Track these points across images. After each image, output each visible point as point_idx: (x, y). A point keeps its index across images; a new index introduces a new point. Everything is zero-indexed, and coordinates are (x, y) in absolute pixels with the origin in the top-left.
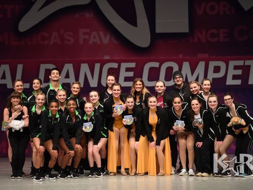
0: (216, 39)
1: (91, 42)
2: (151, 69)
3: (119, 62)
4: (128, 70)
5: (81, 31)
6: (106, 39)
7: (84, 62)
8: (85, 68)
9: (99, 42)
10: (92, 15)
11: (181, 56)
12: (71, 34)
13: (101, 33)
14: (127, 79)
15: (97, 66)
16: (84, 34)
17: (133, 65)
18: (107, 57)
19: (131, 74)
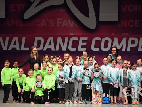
0: (133, 25)
1: (63, 26)
2: (96, 41)
3: (79, 37)
4: (83, 41)
5: (58, 19)
6: (72, 24)
7: (59, 36)
8: (59, 40)
9: (68, 26)
10: (64, 11)
11: (113, 34)
12: (52, 21)
13: (69, 21)
14: (83, 46)
15: (67, 39)
16: (60, 21)
17: (86, 39)
18: (72, 34)
19: (85, 44)
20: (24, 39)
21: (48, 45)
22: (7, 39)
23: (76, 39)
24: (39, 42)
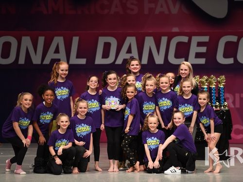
1: (157, 12)
2: (228, 44)
3: (190, 36)
4: (200, 44)
6: (175, 8)
7: (149, 35)
8: (149, 42)
9: (167, 12)
12: (135, 2)
14: (198, 55)
15: (164, 40)
16: (150, 2)
17: (206, 39)
18: (175, 30)
19: (203, 49)
20: (76, 40)
21: (126, 52)
22: (41, 40)
23: (185, 39)
24: (107, 46)
